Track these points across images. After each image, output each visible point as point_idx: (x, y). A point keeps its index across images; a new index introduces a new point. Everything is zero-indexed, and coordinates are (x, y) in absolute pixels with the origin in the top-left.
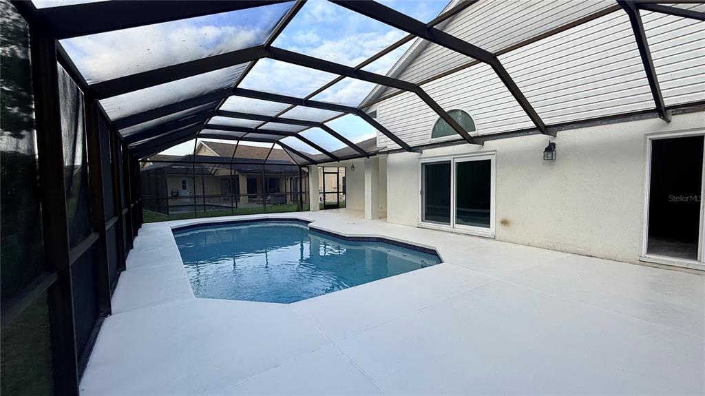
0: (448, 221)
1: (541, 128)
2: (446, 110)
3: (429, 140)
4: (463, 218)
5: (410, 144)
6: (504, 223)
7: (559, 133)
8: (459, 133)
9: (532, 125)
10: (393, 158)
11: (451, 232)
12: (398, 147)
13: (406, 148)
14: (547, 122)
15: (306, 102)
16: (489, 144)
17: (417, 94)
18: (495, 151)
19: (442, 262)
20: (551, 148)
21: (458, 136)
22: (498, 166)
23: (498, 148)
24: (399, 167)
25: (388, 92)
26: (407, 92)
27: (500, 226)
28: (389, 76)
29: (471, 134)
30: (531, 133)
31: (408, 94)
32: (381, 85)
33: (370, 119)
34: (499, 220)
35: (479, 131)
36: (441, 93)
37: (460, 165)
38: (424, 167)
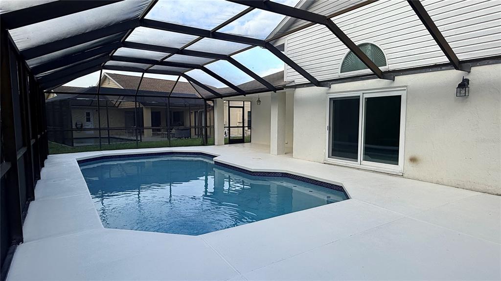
0: (355, 158)
1: (455, 63)
2: (357, 44)
3: (338, 74)
4: (372, 154)
5: (319, 79)
6: (413, 160)
7: (474, 69)
8: (369, 68)
9: (445, 60)
10: (300, 92)
11: (358, 169)
12: (306, 81)
13: (314, 82)
14: (461, 57)
15: (214, 34)
16: (400, 80)
17: (327, 26)
18: (406, 86)
19: (348, 198)
20: (464, 85)
21: (368, 71)
22: (408, 103)
23: (409, 84)
24: (307, 102)
25: (298, 24)
26: (318, 24)
27: (408, 163)
28: (298, 8)
29: (382, 68)
30: (443, 68)
31: (318, 27)
32: (290, 17)
33: (278, 52)
34: (408, 157)
35: (390, 66)
36: (352, 26)
37: (369, 100)
38: (332, 102)
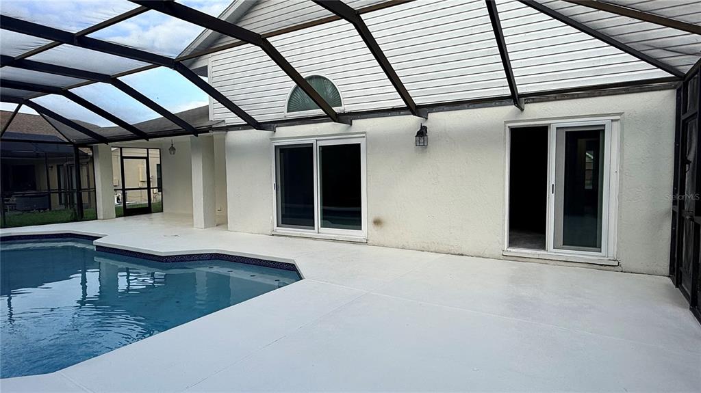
0: (311, 224)
1: (412, 108)
2: (304, 76)
4: (331, 219)
5: (259, 119)
6: (377, 222)
7: (430, 115)
8: (321, 108)
11: (316, 239)
16: (358, 124)
17: (264, 49)
18: (365, 133)
19: (301, 279)
20: (422, 132)
21: (320, 112)
22: (368, 152)
23: (368, 130)
24: (244, 151)
27: (371, 226)
29: (336, 109)
30: (402, 113)
34: (371, 219)
35: (346, 107)
36: (299, 51)
37: (324, 150)
38: (279, 151)
